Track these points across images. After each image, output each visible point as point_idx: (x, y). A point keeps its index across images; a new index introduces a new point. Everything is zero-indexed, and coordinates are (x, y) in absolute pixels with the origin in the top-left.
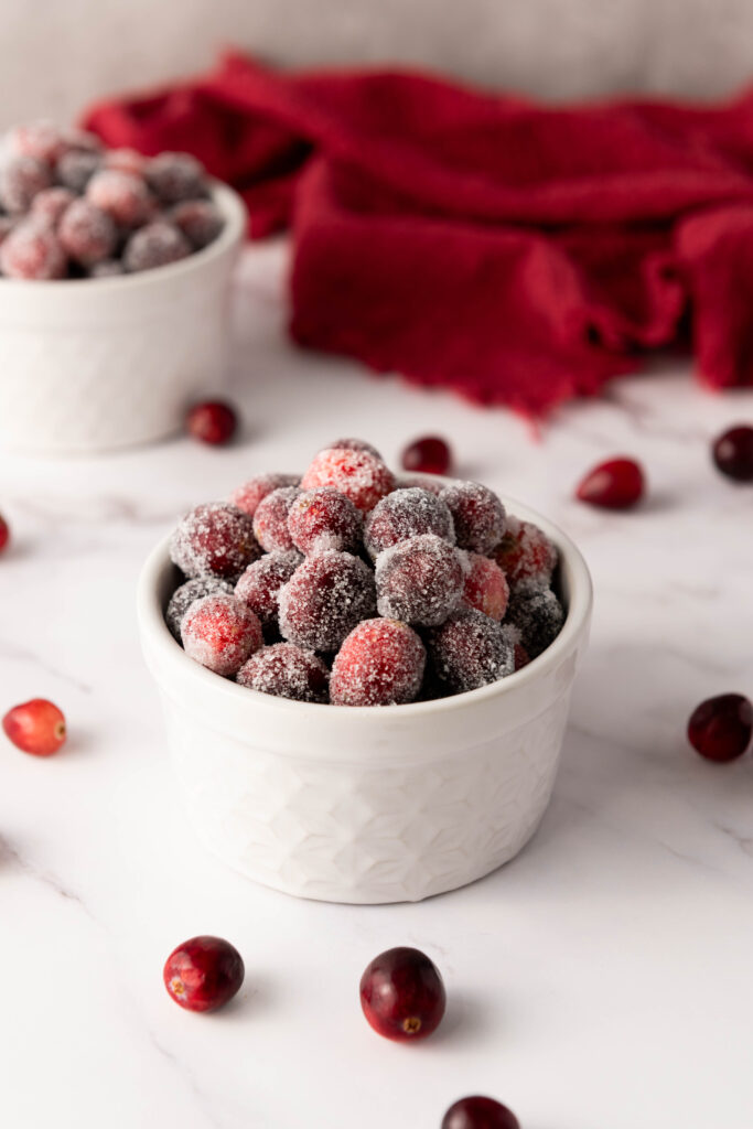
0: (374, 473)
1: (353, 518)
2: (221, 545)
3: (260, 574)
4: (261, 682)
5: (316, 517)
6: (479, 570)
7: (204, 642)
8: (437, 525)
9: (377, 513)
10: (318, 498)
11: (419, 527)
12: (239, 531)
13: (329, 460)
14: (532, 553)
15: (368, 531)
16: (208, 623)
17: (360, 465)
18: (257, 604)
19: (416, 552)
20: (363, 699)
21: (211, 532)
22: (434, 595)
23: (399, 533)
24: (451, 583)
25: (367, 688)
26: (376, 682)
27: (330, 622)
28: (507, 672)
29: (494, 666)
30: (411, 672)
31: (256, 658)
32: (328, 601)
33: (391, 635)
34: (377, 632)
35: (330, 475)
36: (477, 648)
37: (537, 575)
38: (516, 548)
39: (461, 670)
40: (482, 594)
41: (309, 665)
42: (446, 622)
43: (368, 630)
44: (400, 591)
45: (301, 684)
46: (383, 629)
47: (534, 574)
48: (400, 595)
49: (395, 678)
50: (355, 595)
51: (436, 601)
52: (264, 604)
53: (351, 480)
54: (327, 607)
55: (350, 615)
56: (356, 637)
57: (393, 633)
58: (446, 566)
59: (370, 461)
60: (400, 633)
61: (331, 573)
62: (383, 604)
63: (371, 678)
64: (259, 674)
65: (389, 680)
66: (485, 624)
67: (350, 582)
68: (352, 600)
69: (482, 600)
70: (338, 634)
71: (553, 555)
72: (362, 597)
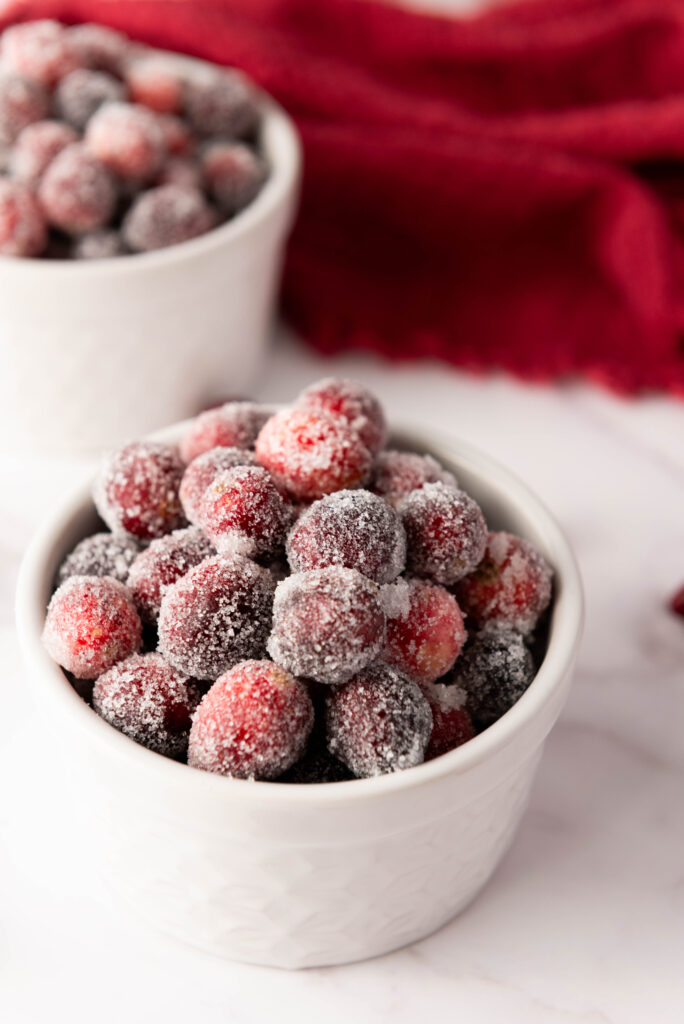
0: (336, 451)
1: (275, 517)
2: (136, 503)
3: (157, 560)
4: (110, 706)
5: (228, 510)
6: (421, 612)
7: (60, 638)
8: (375, 549)
9: (306, 518)
10: (238, 485)
11: (348, 550)
12: (162, 490)
13: (287, 423)
14: (514, 590)
15: (291, 537)
16: (67, 615)
17: (322, 438)
18: (145, 596)
19: (322, 594)
20: (215, 763)
21: (128, 485)
22: (331, 653)
23: (322, 553)
24: (356, 641)
25: (221, 753)
26: (233, 750)
27: (205, 652)
28: (409, 764)
29: (390, 755)
30: (280, 746)
31: (114, 672)
32: (206, 628)
33: (262, 694)
34: (248, 686)
35: (282, 444)
36: (374, 729)
37: (515, 618)
38: (494, 580)
39: (351, 750)
40: (418, 644)
41: (172, 698)
42: (350, 681)
43: (239, 680)
44: (291, 639)
45: (154, 722)
46: (257, 684)
47: (510, 617)
48: (290, 644)
49: (256, 750)
50: (243, 626)
51: (333, 661)
52: (152, 598)
53: (305, 457)
54: (204, 634)
55: (231, 647)
56: (225, 684)
57: (266, 692)
58: (353, 621)
59: (336, 435)
60: (276, 693)
61: (218, 591)
62: (273, 644)
63: (226, 744)
64: (111, 694)
65: (248, 750)
66: (396, 697)
67: (242, 608)
68: (237, 631)
69: (417, 652)
70: (215, 668)
71: (544, 593)
72: (251, 629)
